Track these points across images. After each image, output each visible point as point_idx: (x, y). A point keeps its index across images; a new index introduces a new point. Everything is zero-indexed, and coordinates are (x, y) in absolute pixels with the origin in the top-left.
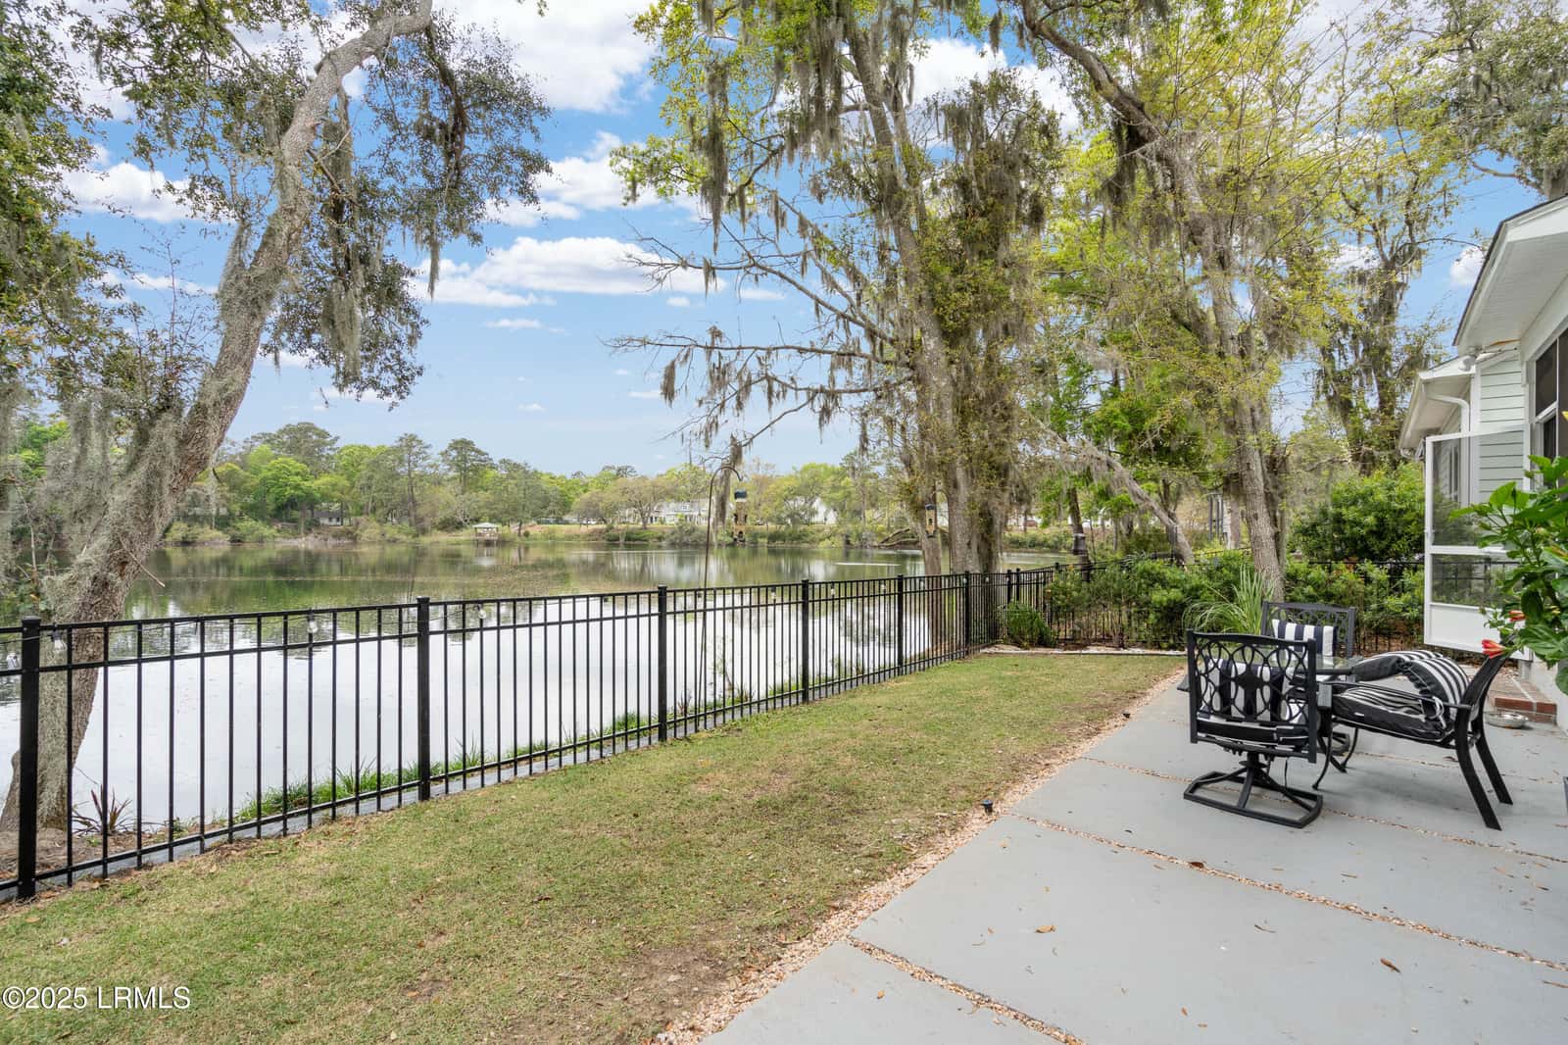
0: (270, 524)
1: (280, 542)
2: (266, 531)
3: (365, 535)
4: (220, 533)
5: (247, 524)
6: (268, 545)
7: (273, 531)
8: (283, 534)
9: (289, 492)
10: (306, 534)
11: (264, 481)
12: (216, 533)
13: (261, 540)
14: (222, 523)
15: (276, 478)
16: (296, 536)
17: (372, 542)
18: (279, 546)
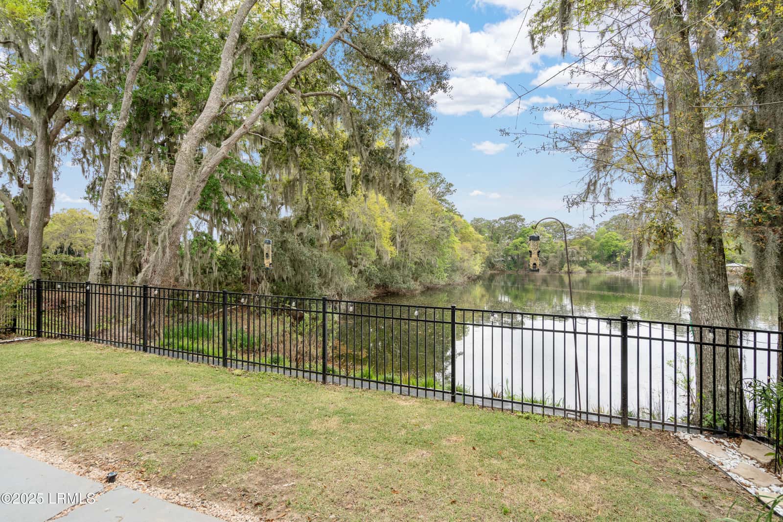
0: (605, 265)
1: (608, 273)
2: (602, 267)
3: (652, 270)
4: (582, 268)
5: (594, 265)
6: (603, 274)
7: (605, 268)
8: (611, 269)
9: (613, 249)
10: (621, 269)
11: (602, 245)
12: (581, 268)
13: (599, 272)
14: (583, 264)
15: (607, 242)
16: (616, 270)
17: (656, 274)
18: (608, 275)
